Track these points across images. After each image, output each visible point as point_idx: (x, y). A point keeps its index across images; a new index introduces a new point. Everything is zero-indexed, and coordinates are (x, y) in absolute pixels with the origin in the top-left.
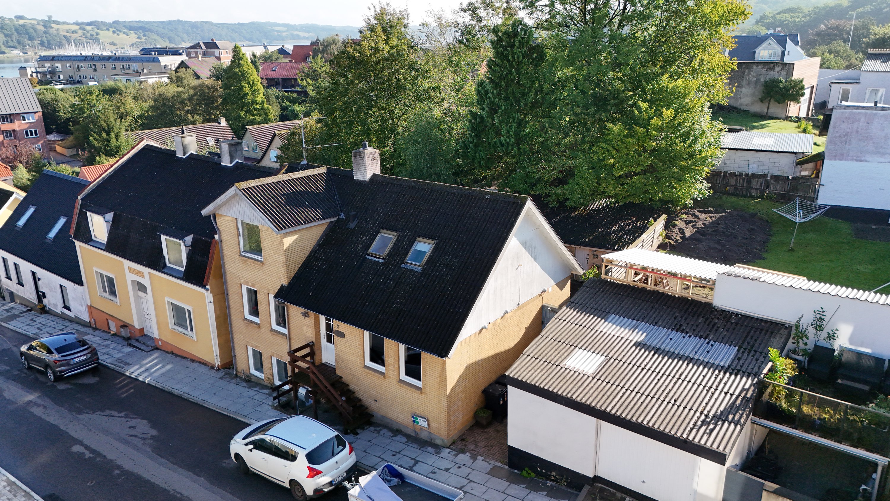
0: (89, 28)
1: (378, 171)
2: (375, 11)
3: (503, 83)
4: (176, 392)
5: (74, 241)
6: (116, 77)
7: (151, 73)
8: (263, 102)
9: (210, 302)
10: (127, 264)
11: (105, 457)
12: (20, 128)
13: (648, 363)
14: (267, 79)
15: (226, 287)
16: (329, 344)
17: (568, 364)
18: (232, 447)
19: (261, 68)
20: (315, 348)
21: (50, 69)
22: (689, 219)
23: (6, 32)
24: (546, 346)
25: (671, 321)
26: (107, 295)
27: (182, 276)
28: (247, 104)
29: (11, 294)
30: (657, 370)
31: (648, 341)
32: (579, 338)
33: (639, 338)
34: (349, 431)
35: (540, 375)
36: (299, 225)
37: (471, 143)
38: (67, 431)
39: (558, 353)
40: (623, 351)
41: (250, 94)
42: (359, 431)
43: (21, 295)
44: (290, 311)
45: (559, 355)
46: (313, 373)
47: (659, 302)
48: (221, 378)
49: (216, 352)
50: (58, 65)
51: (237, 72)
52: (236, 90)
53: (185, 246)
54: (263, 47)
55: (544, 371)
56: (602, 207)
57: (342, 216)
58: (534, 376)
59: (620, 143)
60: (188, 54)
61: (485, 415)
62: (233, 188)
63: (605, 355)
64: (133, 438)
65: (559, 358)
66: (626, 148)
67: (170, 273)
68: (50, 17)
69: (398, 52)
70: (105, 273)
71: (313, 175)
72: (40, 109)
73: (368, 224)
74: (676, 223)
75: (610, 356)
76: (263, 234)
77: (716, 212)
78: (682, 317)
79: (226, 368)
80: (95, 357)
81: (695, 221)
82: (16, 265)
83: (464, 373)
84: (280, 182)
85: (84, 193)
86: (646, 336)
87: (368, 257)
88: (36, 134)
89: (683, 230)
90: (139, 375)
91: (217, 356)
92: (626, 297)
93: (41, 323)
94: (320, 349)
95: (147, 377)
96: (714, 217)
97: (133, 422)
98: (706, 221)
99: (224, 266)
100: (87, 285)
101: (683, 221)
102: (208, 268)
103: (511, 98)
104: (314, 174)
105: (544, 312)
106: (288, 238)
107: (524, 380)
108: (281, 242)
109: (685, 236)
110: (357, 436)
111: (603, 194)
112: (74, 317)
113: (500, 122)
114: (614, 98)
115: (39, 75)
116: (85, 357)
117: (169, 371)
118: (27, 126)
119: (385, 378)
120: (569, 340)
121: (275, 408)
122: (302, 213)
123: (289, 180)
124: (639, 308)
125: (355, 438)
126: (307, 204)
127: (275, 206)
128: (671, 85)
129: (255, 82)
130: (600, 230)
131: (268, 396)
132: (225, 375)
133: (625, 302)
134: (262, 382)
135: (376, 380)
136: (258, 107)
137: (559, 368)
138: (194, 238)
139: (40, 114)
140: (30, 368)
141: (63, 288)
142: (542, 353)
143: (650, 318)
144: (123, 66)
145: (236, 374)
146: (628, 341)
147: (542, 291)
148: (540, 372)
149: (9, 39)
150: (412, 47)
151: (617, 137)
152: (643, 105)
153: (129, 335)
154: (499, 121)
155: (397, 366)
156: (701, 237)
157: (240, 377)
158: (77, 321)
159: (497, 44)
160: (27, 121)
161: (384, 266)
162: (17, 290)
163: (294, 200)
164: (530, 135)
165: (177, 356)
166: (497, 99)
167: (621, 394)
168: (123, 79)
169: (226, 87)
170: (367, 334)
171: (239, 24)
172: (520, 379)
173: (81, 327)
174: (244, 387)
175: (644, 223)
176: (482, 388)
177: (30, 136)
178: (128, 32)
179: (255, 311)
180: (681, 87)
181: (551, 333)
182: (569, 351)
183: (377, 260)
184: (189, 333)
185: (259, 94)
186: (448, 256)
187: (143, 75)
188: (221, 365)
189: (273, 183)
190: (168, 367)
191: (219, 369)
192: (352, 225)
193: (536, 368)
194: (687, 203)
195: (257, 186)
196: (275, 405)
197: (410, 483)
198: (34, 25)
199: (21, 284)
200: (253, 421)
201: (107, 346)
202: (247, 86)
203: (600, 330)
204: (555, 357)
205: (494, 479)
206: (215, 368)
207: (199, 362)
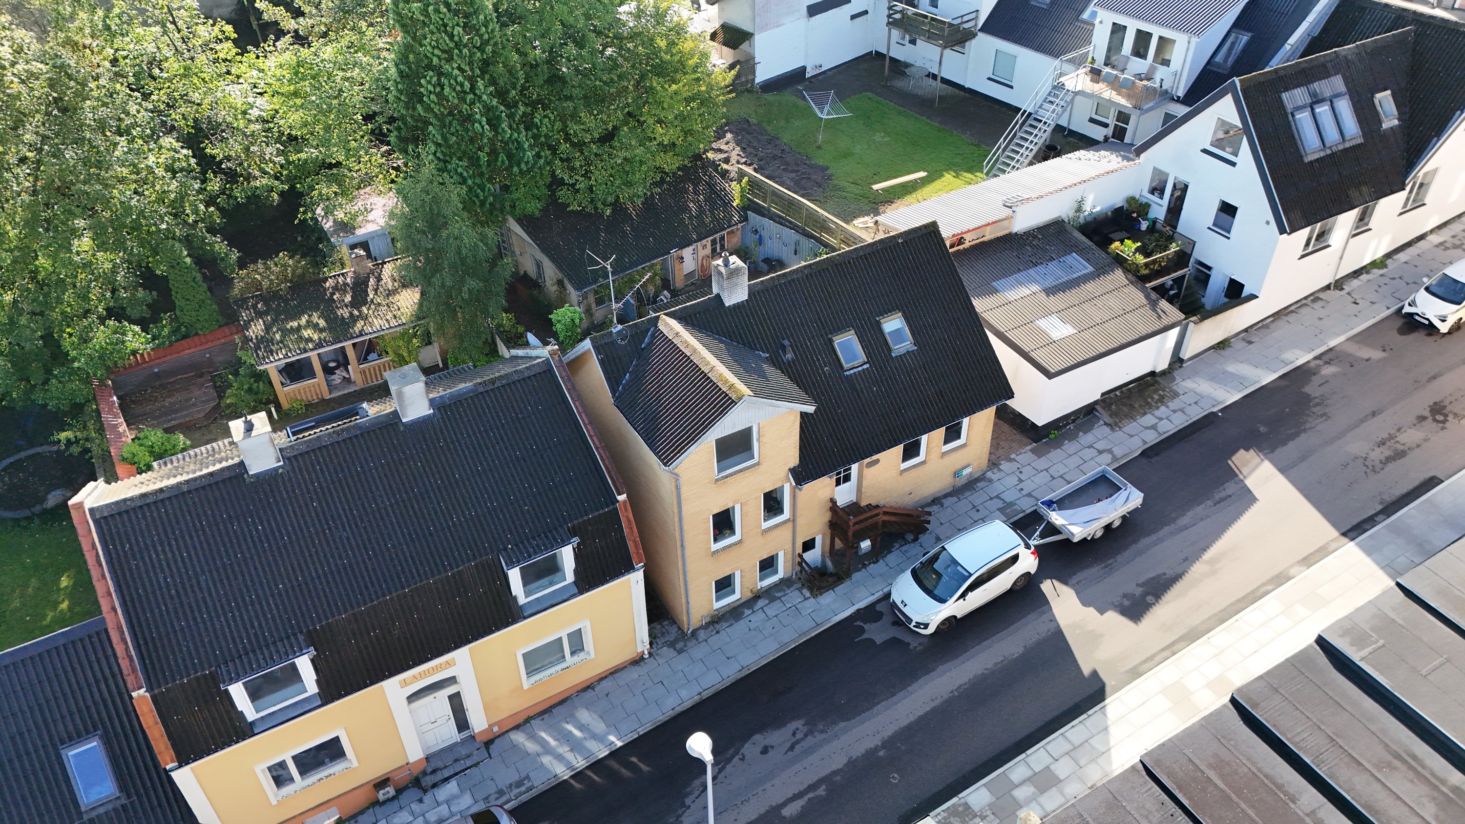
9: (639, 582)
10: (399, 679)
26: (297, 784)
27: (574, 592)
31: (1042, 285)
45: (1040, 335)
48: (682, 651)
49: (642, 637)
57: (763, 354)
65: (1044, 337)
73: (806, 342)
74: (723, 167)
76: (763, 431)
86: (1035, 283)
87: (847, 373)
91: (644, 640)
102: (629, 543)
119: (925, 464)
121: (816, 595)
132: (674, 646)
134: (736, 604)
135: (914, 474)
142: (1032, 342)
157: (698, 629)
161: (877, 369)
165: (545, 712)
181: (1003, 325)
182: (1036, 327)
183: (860, 368)
184: (571, 661)
186: (925, 317)
191: (650, 653)
192: (789, 356)
193: (1052, 354)
204: (1041, 338)
205: (1050, 455)
206: (646, 656)
207: (602, 679)
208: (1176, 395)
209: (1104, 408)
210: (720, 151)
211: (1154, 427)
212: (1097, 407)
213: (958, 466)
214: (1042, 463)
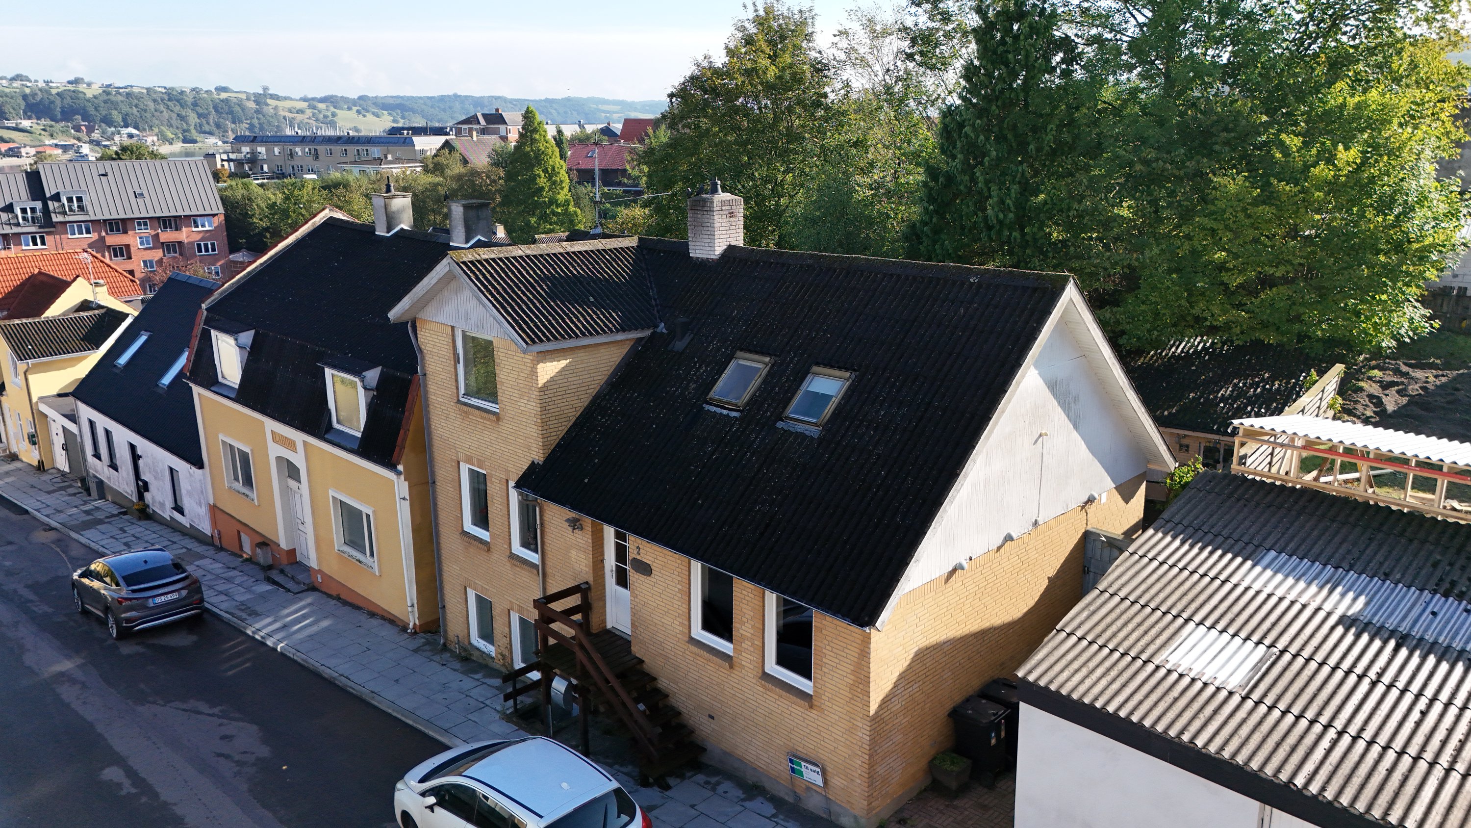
0: (322, 106)
1: (738, 239)
2: (756, 11)
3: (994, 107)
4: (327, 673)
5: (191, 385)
6: (345, 166)
7: (397, 160)
8: (567, 203)
9: (404, 499)
10: (271, 425)
11: (156, 795)
12: (190, 240)
13: (1384, 670)
14: (578, 170)
15: (432, 467)
16: (621, 589)
17: (1173, 660)
18: (398, 795)
19: (569, 153)
20: (593, 595)
21: (249, 156)
22: (1388, 379)
23: (200, 111)
24: (1113, 616)
25: (1423, 572)
26: (239, 486)
27: (356, 447)
28: (541, 204)
29: (100, 484)
30: (1415, 687)
31: (1375, 614)
32: (1193, 600)
33: (1349, 607)
34: (651, 780)
35: (1104, 682)
36: (570, 337)
37: (926, 224)
38: (106, 735)
39: (1146, 632)
40: (1312, 636)
41: (547, 189)
42: (671, 781)
43: (115, 487)
44: (547, 517)
45: (1147, 638)
46: (582, 647)
47: (1385, 528)
48: (416, 651)
49: (411, 599)
50: (262, 150)
51: (529, 152)
52: (525, 181)
53: (365, 388)
54: (577, 126)
55: (1113, 673)
56: (1196, 351)
57: (662, 328)
58: (1088, 682)
59: (1241, 216)
60: (459, 133)
61: (955, 769)
62: (445, 261)
63: (1267, 642)
64: (222, 760)
65: (1148, 645)
66: (1253, 226)
67: (337, 440)
68: (265, 89)
69: (794, 76)
70: (237, 445)
71: (610, 250)
72: (222, 210)
73: (712, 342)
74: (1362, 384)
75: (1280, 645)
76: (499, 355)
77: (1447, 366)
78: (1451, 564)
79: (430, 632)
80: (197, 597)
81: (1402, 383)
82: (108, 433)
83: (910, 667)
84: (541, 256)
85: (212, 298)
86: (1367, 604)
87: (707, 407)
88: (213, 250)
89: (1378, 398)
90: (269, 635)
91: (412, 606)
92: (1299, 514)
93: (133, 536)
94: (602, 598)
95: (280, 641)
96: (1443, 376)
97: (231, 728)
98: (1427, 382)
99: (429, 426)
100: (210, 466)
101: (1374, 382)
102: (402, 432)
103: (1010, 136)
104: (612, 247)
105: (1090, 546)
106: (548, 364)
107: (1064, 692)
108: (534, 373)
109: (1385, 410)
110: (668, 793)
111: (1199, 325)
112: (188, 526)
113: (987, 182)
114: (1226, 129)
115: (232, 164)
116: (175, 596)
117: (326, 630)
118: (201, 235)
119: (731, 667)
120: (1169, 602)
121: (508, 718)
122: (579, 315)
123: (561, 254)
124: (1337, 539)
125: (663, 797)
126: (592, 299)
127: (524, 298)
128: (1352, 102)
129: (556, 169)
130: (1191, 395)
131: (497, 692)
132: (425, 644)
133: (1296, 524)
134: (490, 663)
135: (713, 670)
136: (559, 210)
137: (1150, 667)
138: (382, 374)
139: (222, 218)
140: (85, 612)
141: (174, 472)
142: (1104, 631)
143: (1370, 561)
144: (358, 151)
145: (445, 645)
146: (1321, 615)
147: (1086, 500)
148: (1103, 675)
149: (204, 121)
150: (818, 71)
151: (1235, 204)
152: (1292, 140)
153: (270, 562)
154: (985, 179)
155: (758, 643)
156: (1423, 412)
157: (451, 651)
158: (193, 534)
159: (985, 33)
160: (200, 229)
161: (740, 425)
162: (109, 478)
163: (566, 290)
164: (1047, 207)
165: (345, 603)
166: (982, 137)
167: (1325, 743)
168: (355, 170)
169: (509, 177)
170: (697, 567)
171: (547, 100)
172: (1053, 687)
173: (196, 544)
174: (455, 670)
175: (1288, 383)
176: (949, 706)
177: (204, 253)
178: (380, 112)
179: (482, 518)
180: (1374, 107)
181: (1123, 585)
182: (1172, 629)
183: (725, 412)
184: (367, 559)
185: (562, 189)
186: (881, 406)
187: (385, 164)
188: (420, 626)
189: (528, 256)
190: (325, 623)
191: (415, 633)
192: (679, 345)
193: (1091, 665)
194: (1384, 345)
195: (493, 260)
196: (508, 712)
198: (241, 100)
199: (114, 466)
200: (458, 741)
201: (229, 580)
202: (543, 175)
203: (1244, 584)
204: (1138, 640)
206: (409, 631)
207: (383, 618)
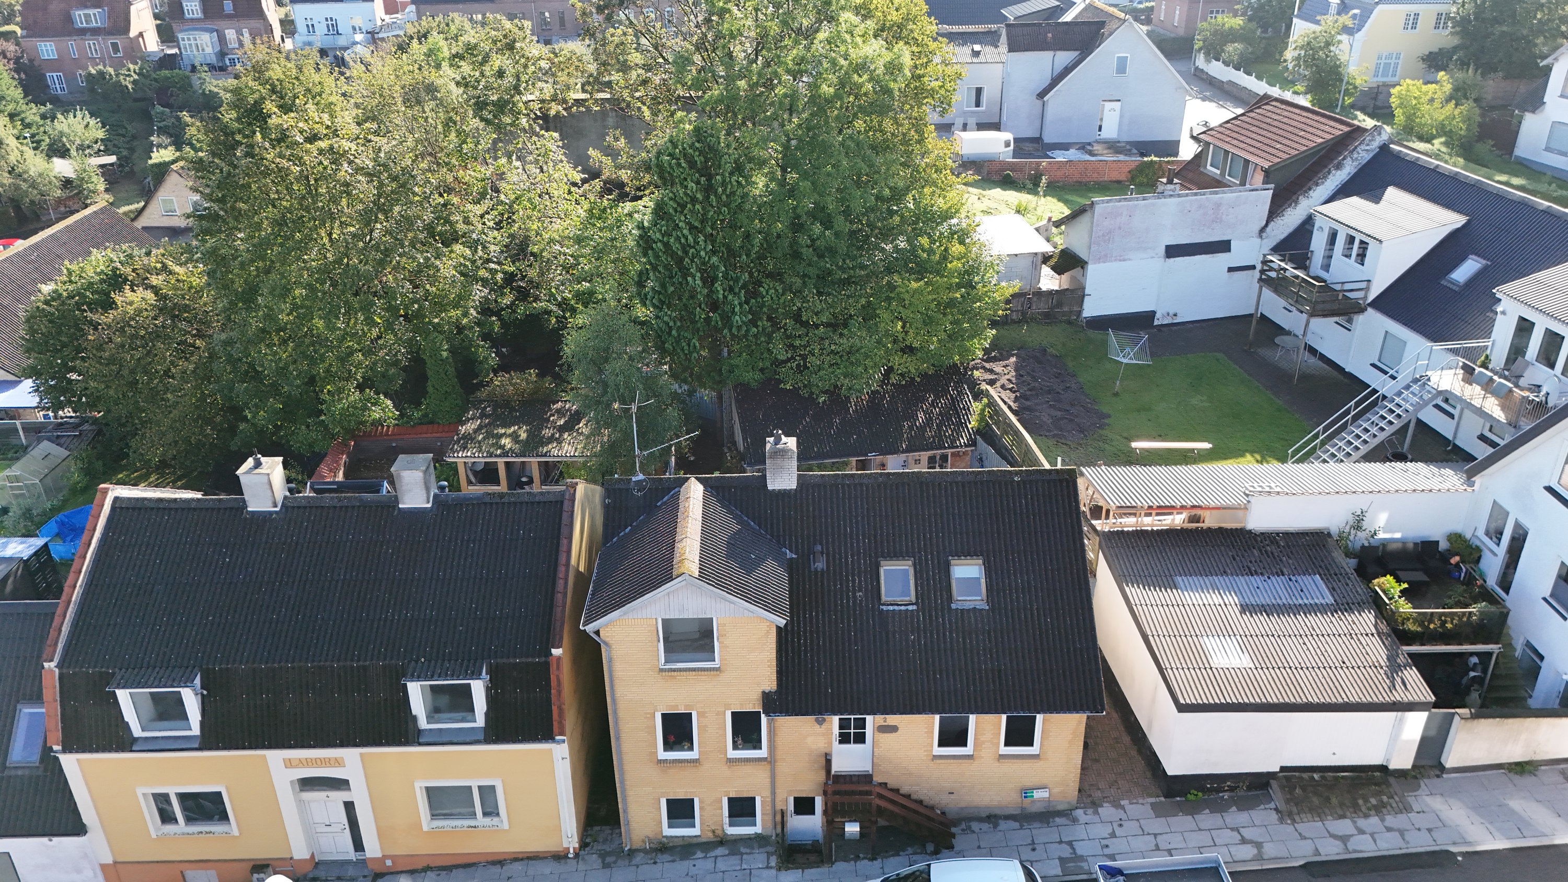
5: (60, 756)
10: (280, 755)
22: (986, 377)
24: (1172, 648)
25: (1234, 564)
26: (182, 827)
27: (481, 737)
30: (1291, 633)
31: (1244, 599)
33: (1233, 599)
39: (1193, 652)
40: (1239, 621)
45: (1197, 655)
47: (1199, 543)
49: (570, 831)
57: (789, 553)
58: (1207, 691)
65: (1201, 658)
67: (435, 739)
70: (185, 790)
73: (847, 557)
76: (723, 629)
77: (1003, 357)
86: (1236, 594)
87: (885, 608)
91: (570, 836)
100: (104, 826)
102: (554, 708)
107: (1205, 702)
108: (770, 633)
119: (973, 761)
126: (753, 556)
132: (603, 858)
134: (694, 841)
135: (955, 767)
137: (1214, 670)
138: (490, 666)
143: (1213, 567)
145: (630, 849)
146: (1230, 607)
155: (996, 741)
156: (1028, 403)
157: (641, 851)
161: (923, 613)
163: (741, 559)
165: (446, 869)
172: (1200, 702)
182: (1198, 644)
183: (903, 608)
184: (480, 821)
191: (577, 855)
192: (820, 565)
197: (1133, 874)
204: (1195, 657)
205: (1172, 820)
206: (571, 856)
207: (516, 860)
208: (1407, 809)
209: (1282, 788)
210: (991, 371)
211: (1344, 839)
212: (1274, 783)
213: (1028, 783)
214: (1157, 825)
